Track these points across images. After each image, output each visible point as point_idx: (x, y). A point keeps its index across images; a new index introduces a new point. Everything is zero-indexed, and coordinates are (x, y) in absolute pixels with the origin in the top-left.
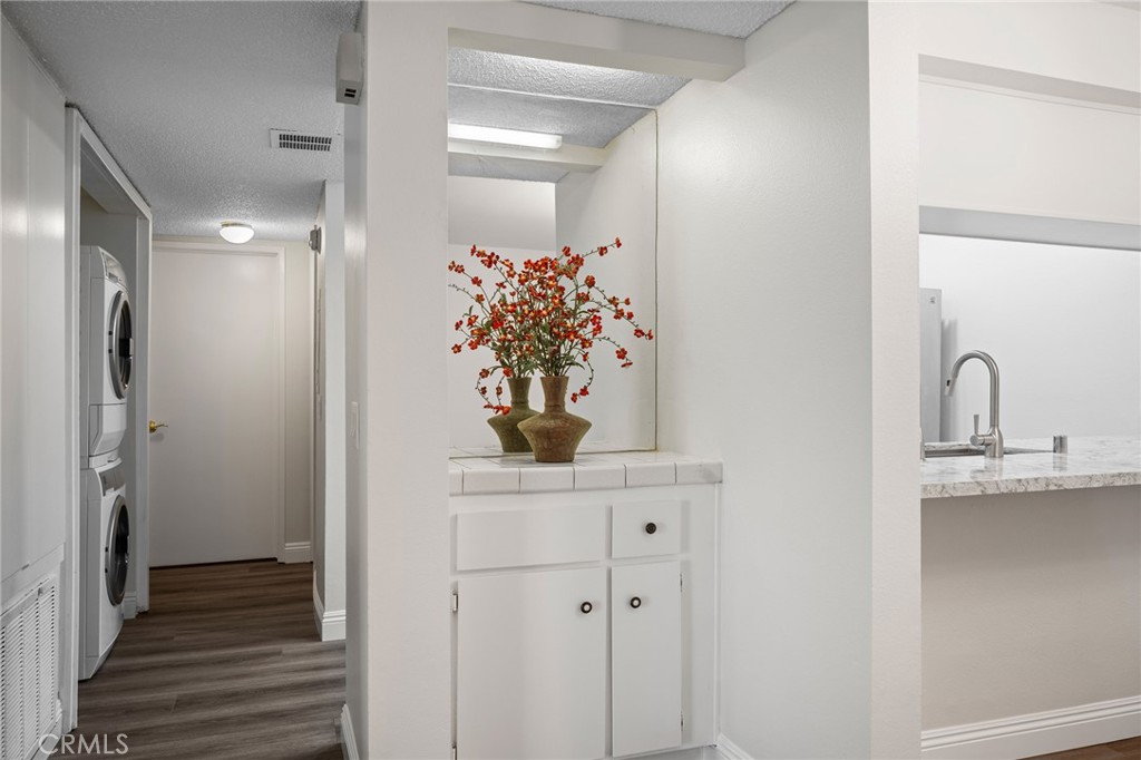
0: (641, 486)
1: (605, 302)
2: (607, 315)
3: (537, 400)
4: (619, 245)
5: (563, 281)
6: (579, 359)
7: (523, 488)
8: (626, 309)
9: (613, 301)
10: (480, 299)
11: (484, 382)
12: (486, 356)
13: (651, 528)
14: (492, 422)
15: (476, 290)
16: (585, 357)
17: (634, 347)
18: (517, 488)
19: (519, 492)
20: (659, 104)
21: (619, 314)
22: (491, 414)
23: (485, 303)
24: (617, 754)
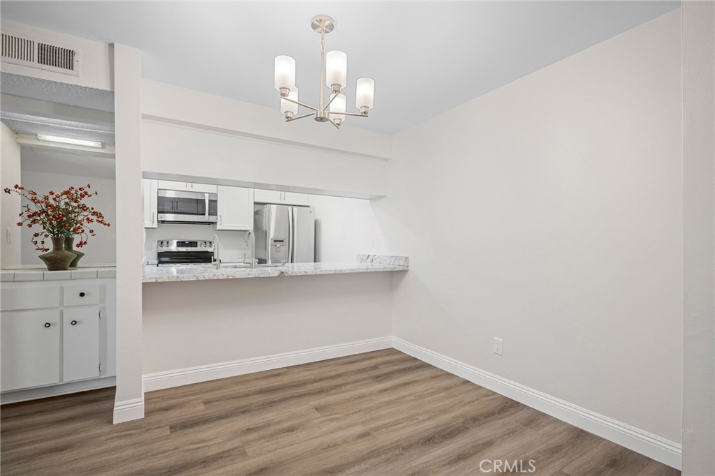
0: (80, 279)
13: (82, 295)
24: (66, 380)
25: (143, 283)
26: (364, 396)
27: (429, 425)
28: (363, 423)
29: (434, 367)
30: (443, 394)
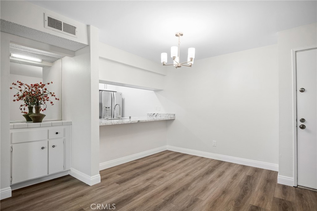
0: (56, 126)
1: (49, 93)
2: (49, 96)
3: (34, 111)
4: (52, 83)
5: (40, 89)
6: (43, 103)
7: (28, 127)
8: (54, 95)
9: (51, 93)
10: (21, 91)
11: (21, 107)
12: (22, 102)
13: (57, 133)
14: (23, 115)
15: (20, 89)
16: (45, 103)
17: (55, 102)
18: (27, 127)
19: (28, 128)
20: (62, 58)
21: (53, 95)
22: (23, 114)
23: (22, 91)
24: (50, 174)
25: (100, 126)
26: (174, 165)
27: (203, 170)
28: (183, 172)
29: (188, 155)
30: (199, 162)
